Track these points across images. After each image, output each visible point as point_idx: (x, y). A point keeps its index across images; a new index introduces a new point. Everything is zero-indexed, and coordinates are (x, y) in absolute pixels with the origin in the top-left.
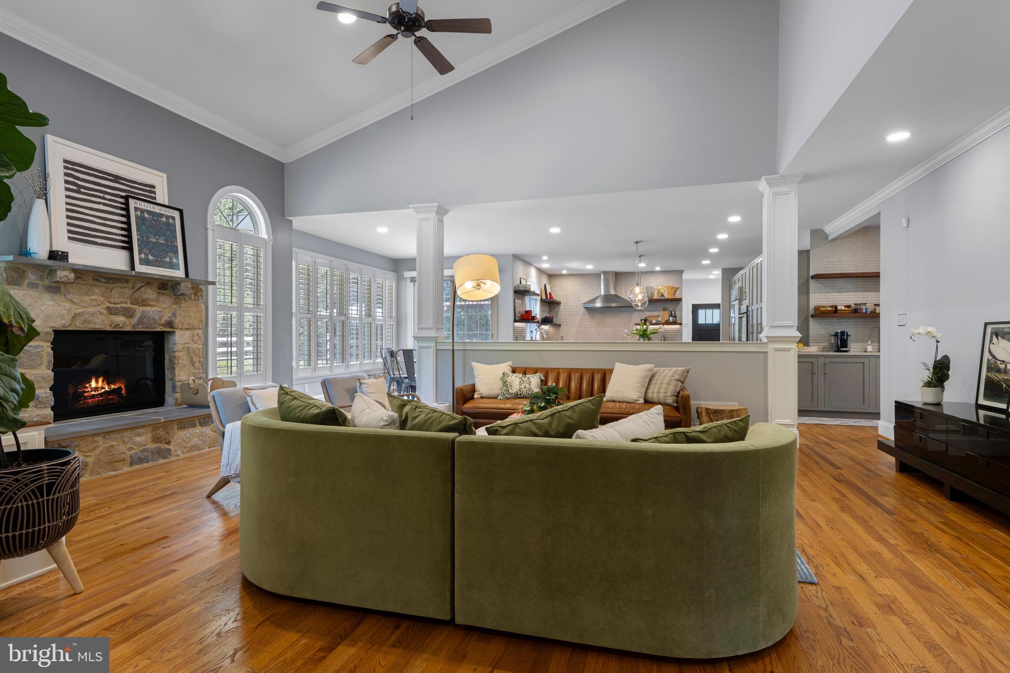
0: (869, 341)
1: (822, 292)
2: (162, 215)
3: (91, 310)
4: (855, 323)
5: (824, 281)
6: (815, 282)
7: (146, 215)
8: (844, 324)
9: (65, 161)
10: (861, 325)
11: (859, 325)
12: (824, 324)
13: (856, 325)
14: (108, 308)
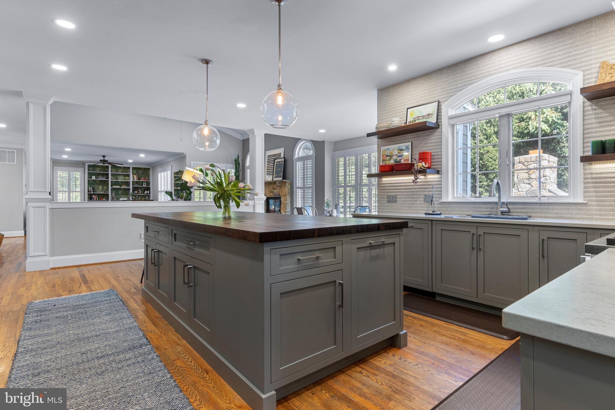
2: (280, 161)
3: (267, 192)
7: (278, 163)
9: (268, 156)
14: (269, 191)
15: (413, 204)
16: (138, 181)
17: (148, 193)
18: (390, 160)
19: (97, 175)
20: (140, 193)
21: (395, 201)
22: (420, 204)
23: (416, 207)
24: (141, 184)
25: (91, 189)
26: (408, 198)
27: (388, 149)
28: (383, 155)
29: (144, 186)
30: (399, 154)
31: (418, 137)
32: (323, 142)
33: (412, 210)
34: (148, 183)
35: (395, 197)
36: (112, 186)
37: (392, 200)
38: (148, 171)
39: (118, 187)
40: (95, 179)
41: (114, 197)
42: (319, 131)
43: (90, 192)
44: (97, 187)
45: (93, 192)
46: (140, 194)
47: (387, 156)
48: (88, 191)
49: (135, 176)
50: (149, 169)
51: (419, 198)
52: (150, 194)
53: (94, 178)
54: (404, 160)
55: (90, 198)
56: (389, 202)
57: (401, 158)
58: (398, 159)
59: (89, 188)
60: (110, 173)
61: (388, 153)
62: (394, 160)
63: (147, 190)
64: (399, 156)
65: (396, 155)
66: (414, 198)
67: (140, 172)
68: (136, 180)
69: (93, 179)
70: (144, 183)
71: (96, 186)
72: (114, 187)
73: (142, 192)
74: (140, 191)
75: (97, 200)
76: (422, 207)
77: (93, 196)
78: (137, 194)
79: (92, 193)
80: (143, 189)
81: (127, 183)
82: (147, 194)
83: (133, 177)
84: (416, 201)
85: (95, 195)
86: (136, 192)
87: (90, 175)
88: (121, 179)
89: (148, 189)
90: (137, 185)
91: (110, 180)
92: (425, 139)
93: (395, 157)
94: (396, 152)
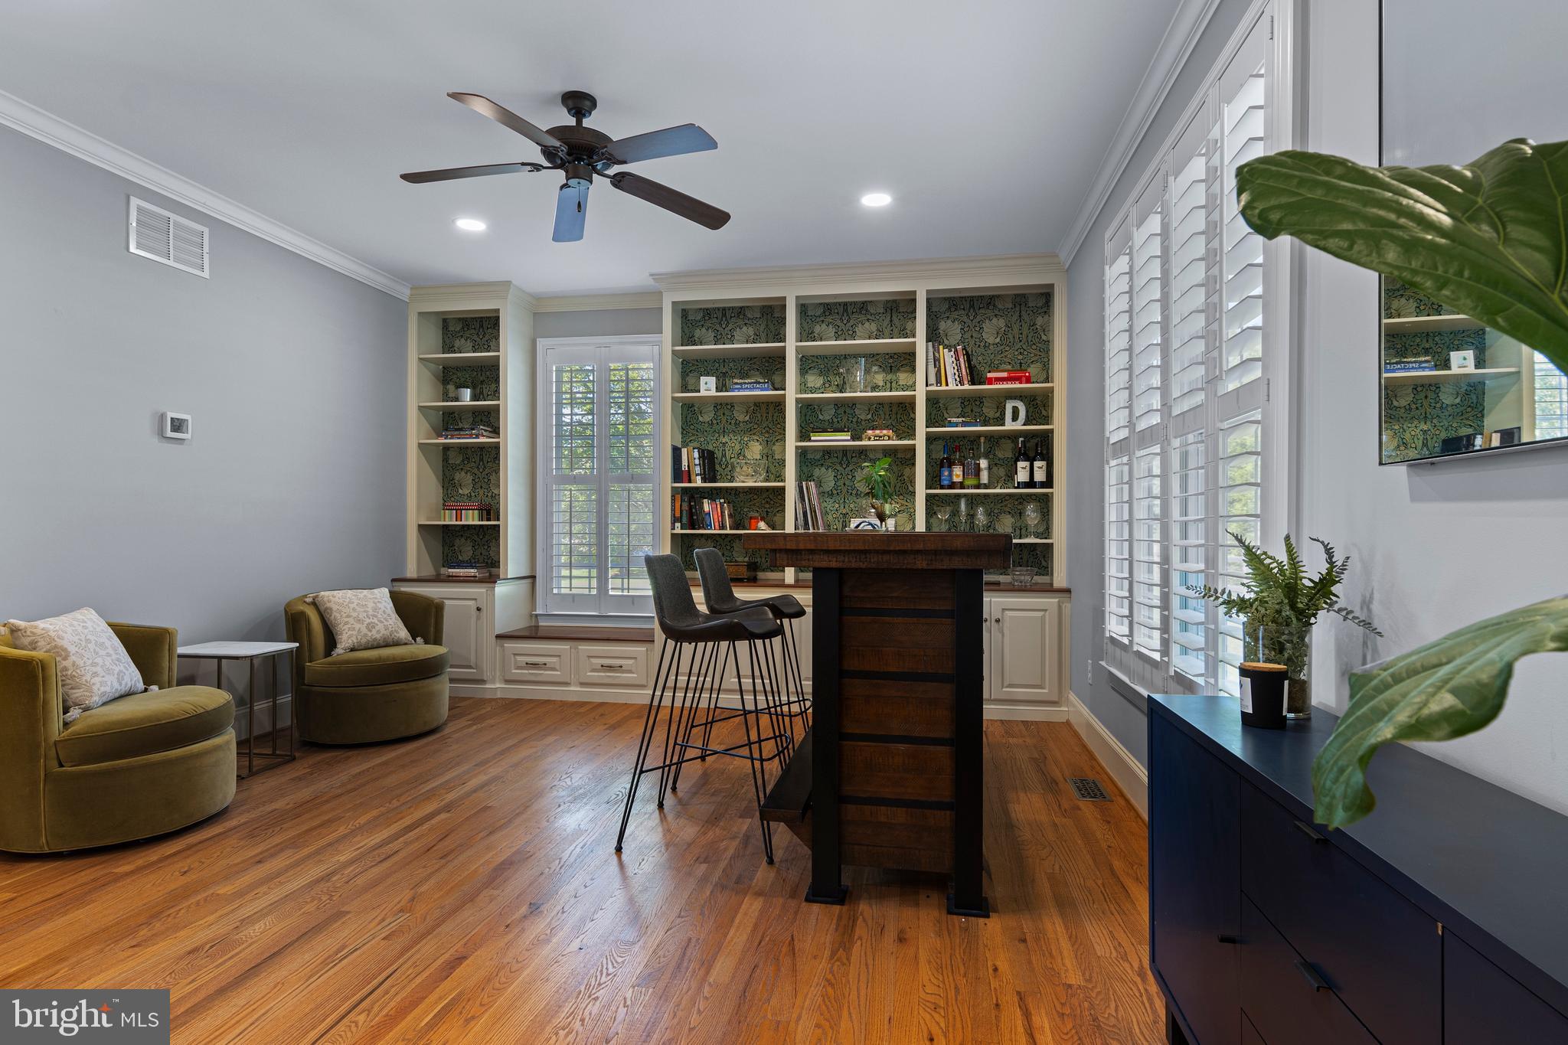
16: (967, 387)
17: (1040, 476)
19: (726, 369)
20: (984, 477)
24: (991, 413)
25: (691, 458)
29: (1010, 426)
34: (1039, 406)
36: (803, 435)
38: (1040, 321)
39: (842, 439)
40: (713, 393)
41: (812, 511)
43: (685, 477)
44: (737, 447)
45: (704, 480)
46: (986, 487)
48: (678, 474)
49: (947, 357)
50: (1044, 298)
52: (1049, 483)
53: (708, 386)
55: (691, 515)
59: (684, 451)
60: (791, 345)
63: (1032, 461)
67: (991, 330)
68: (952, 386)
69: (703, 393)
70: (1009, 407)
71: (729, 444)
72: (821, 440)
73: (1002, 472)
74: (984, 463)
75: (723, 527)
77: (707, 506)
78: (962, 486)
79: (698, 482)
80: (1005, 452)
81: (900, 413)
82: (1031, 484)
83: (936, 360)
85: (713, 494)
86: (957, 473)
87: (689, 369)
88: (862, 386)
89: (1039, 447)
90: (964, 424)
91: (791, 395)
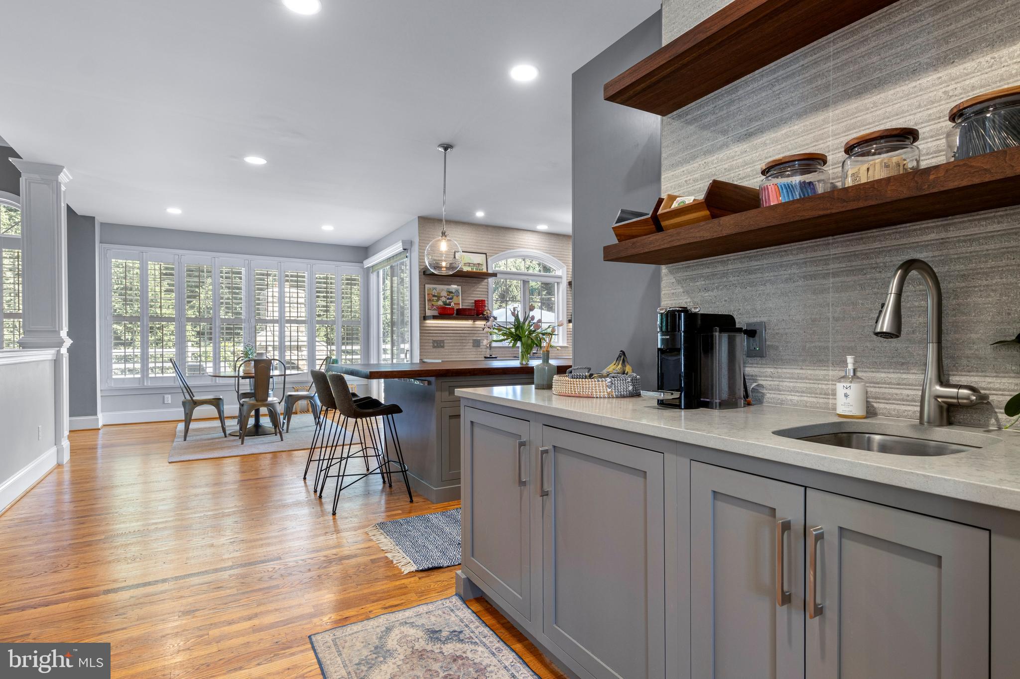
0: (850, 359)
1: (694, 157)
4: (811, 269)
5: (701, 106)
6: (677, 124)
8: (768, 275)
10: (835, 275)
11: (826, 276)
12: (700, 283)
13: (813, 277)
15: (462, 349)
18: (438, 301)
21: (443, 347)
22: (469, 349)
23: (464, 352)
26: (457, 343)
27: (435, 289)
28: (428, 294)
30: (448, 297)
31: (468, 283)
32: (92, 219)
33: (461, 355)
35: (443, 341)
37: (439, 344)
42: (165, 209)
47: (434, 296)
51: (468, 343)
54: (455, 304)
56: (434, 347)
57: (451, 301)
58: (448, 301)
61: (435, 292)
62: (443, 302)
64: (448, 299)
65: (445, 297)
66: (463, 343)
76: (470, 352)
84: (465, 346)
92: (473, 286)
93: (444, 299)
94: (444, 294)
